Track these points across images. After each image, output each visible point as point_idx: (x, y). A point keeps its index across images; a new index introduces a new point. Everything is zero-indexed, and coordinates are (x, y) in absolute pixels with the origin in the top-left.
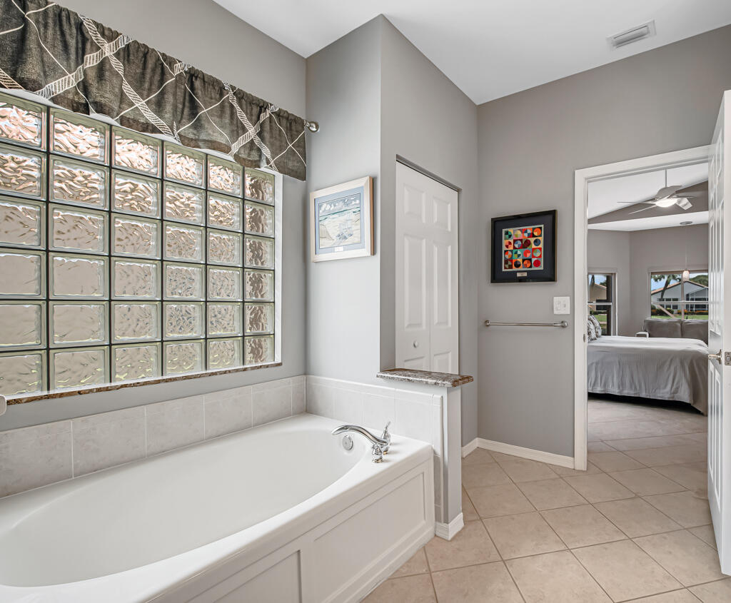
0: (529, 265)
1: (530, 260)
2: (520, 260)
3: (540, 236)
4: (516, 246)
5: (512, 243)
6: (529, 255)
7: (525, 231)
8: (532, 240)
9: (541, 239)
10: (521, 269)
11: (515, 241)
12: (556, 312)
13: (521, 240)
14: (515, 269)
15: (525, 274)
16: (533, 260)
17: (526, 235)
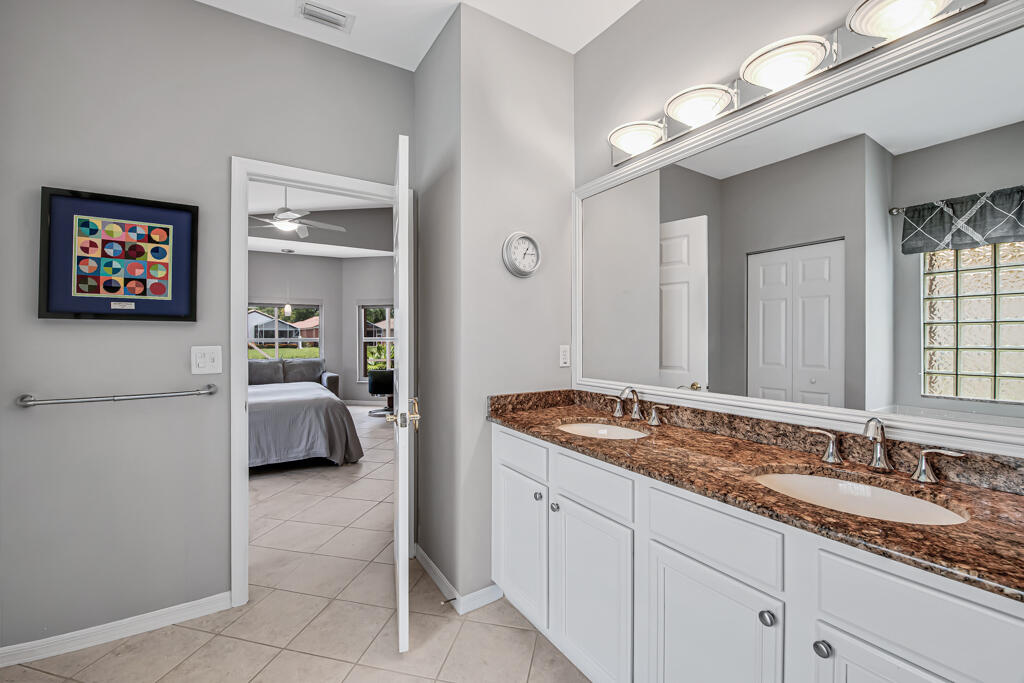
0: (140, 290)
1: (144, 282)
2: (119, 279)
3: (167, 242)
4: (110, 252)
5: (99, 244)
6: (139, 273)
7: (133, 229)
8: (148, 247)
9: (169, 248)
10: (119, 295)
11: (105, 243)
12: (195, 371)
13: (122, 244)
14: (104, 294)
15: (132, 306)
16: (150, 282)
17: (133, 236)
